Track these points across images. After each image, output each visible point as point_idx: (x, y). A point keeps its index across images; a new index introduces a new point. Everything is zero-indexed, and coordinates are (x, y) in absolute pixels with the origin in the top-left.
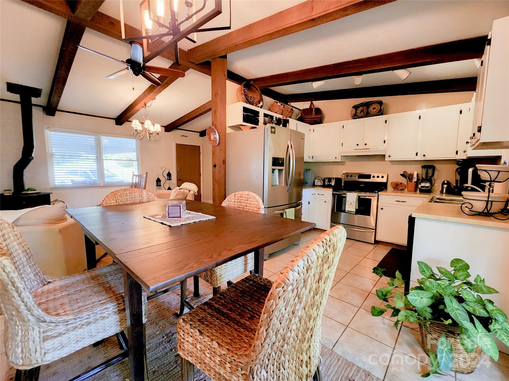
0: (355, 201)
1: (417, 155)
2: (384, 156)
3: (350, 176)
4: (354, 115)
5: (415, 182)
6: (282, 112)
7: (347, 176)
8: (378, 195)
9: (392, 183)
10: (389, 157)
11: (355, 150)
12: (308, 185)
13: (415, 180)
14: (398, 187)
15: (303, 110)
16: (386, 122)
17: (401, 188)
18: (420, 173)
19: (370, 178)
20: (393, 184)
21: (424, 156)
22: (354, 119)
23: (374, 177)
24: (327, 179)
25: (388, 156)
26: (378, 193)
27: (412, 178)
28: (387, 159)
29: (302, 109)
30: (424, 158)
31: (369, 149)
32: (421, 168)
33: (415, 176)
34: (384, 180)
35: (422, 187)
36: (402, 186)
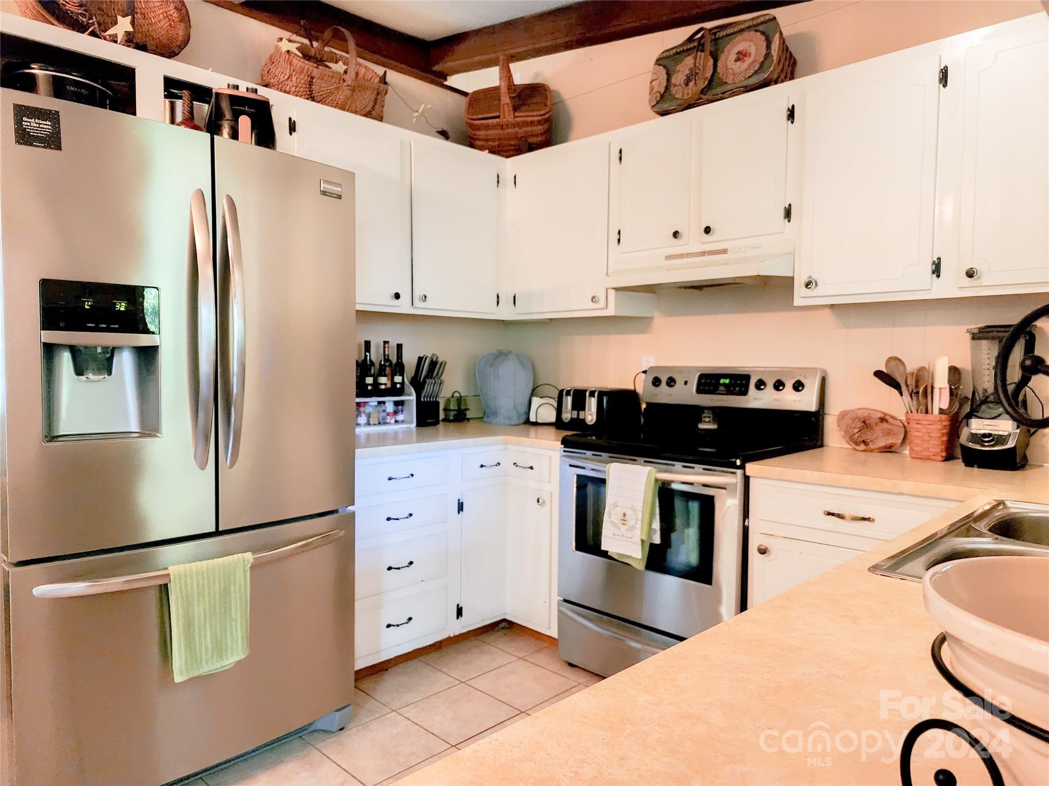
0: (639, 506)
1: (937, 270)
2: (786, 284)
3: (664, 380)
4: (662, 96)
5: (942, 411)
6: (311, 83)
7: (656, 382)
8: (747, 479)
9: (843, 415)
10: (808, 285)
11: (668, 257)
12: (500, 419)
13: (941, 400)
14: (867, 436)
15: (475, 93)
16: (791, 115)
17: (882, 443)
18: (964, 363)
19: (744, 392)
20: (848, 421)
21: (970, 274)
22: (663, 114)
23: (760, 384)
24: (568, 393)
25: (805, 279)
26: (742, 467)
27: (928, 392)
28: (801, 296)
29: (470, 90)
30: (970, 289)
31: (725, 251)
32: (968, 336)
33: (941, 381)
34: (806, 401)
35: (976, 438)
36: (889, 433)
